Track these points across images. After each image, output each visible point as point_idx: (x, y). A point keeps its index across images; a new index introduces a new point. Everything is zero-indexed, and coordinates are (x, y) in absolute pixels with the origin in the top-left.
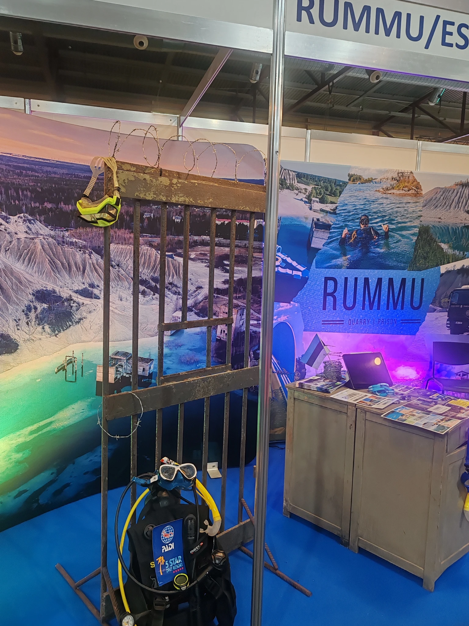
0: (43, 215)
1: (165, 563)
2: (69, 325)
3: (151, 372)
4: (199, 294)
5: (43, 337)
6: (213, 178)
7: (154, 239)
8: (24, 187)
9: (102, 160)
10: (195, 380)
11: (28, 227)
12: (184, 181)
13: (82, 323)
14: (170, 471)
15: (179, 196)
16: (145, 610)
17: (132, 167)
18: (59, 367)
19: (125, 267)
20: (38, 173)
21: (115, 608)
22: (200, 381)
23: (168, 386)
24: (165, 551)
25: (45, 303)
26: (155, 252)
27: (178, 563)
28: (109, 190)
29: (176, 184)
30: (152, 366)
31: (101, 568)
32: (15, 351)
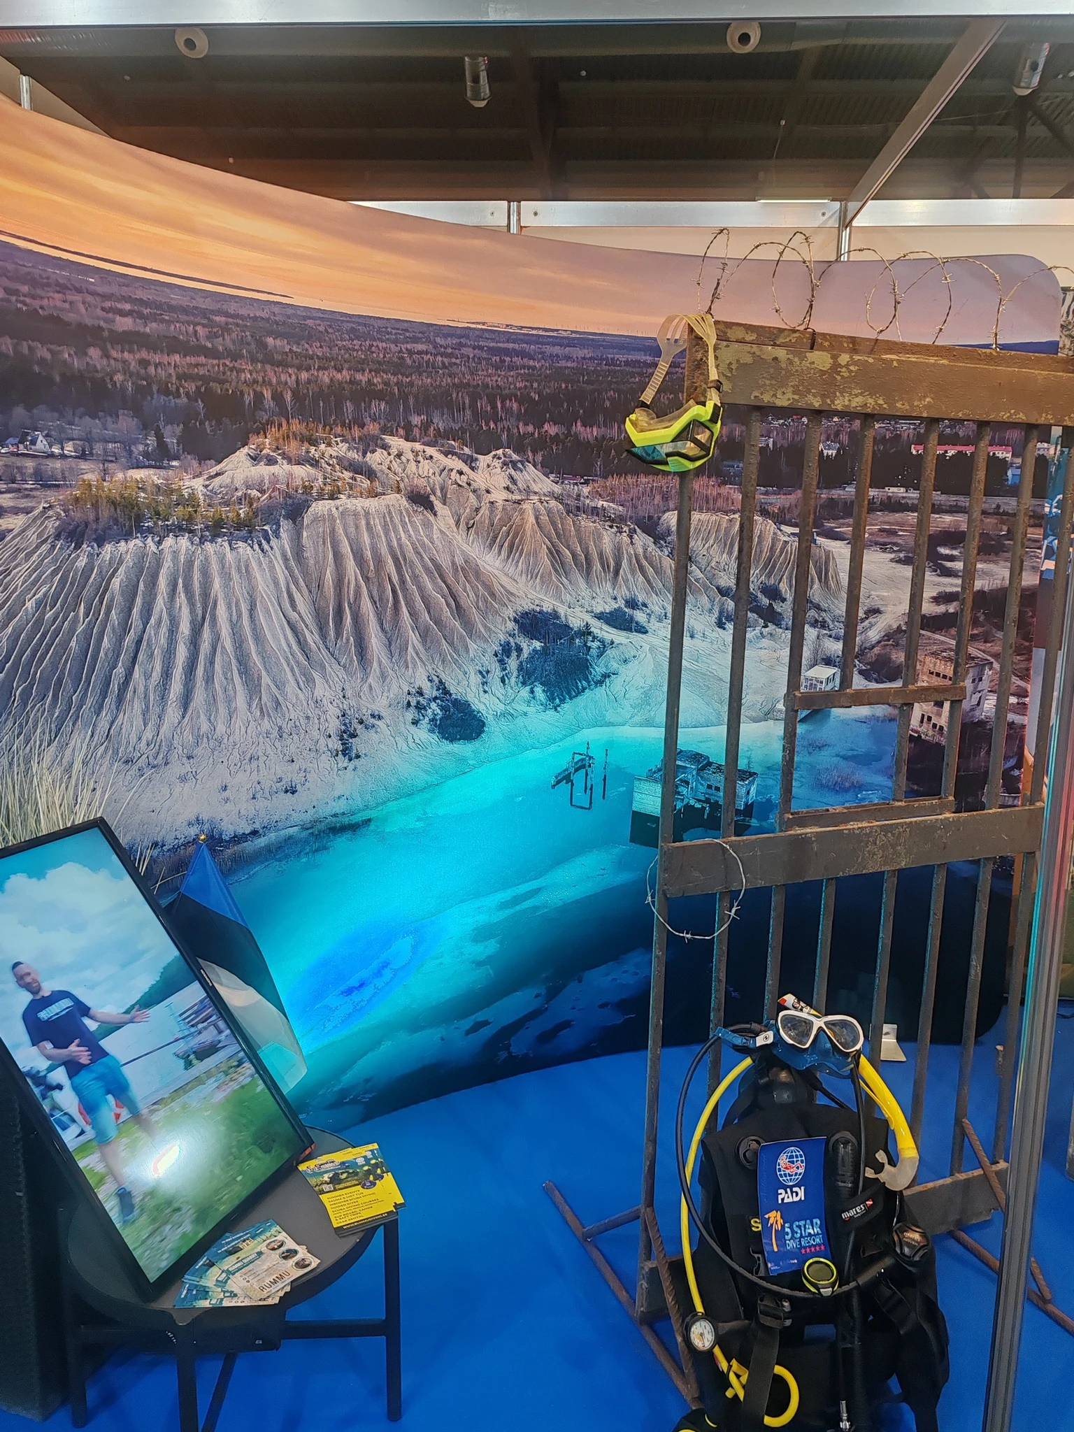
0: (541, 450)
1: (783, 1227)
2: (582, 686)
3: (750, 802)
4: (872, 626)
5: (531, 710)
6: (938, 346)
7: (772, 499)
8: (507, 391)
9: (684, 321)
10: (866, 827)
11: (511, 477)
12: (866, 358)
13: (608, 684)
14: (801, 1026)
15: (851, 394)
16: (737, 1318)
17: (749, 332)
18: (559, 774)
19: (703, 563)
20: (534, 359)
21: (670, 1299)
22: (876, 831)
23: (801, 835)
24: (785, 1201)
25: (538, 640)
26: (772, 529)
27: (812, 1233)
28: (696, 388)
29: (847, 365)
30: (753, 789)
31: (641, 1207)
32: (478, 735)
